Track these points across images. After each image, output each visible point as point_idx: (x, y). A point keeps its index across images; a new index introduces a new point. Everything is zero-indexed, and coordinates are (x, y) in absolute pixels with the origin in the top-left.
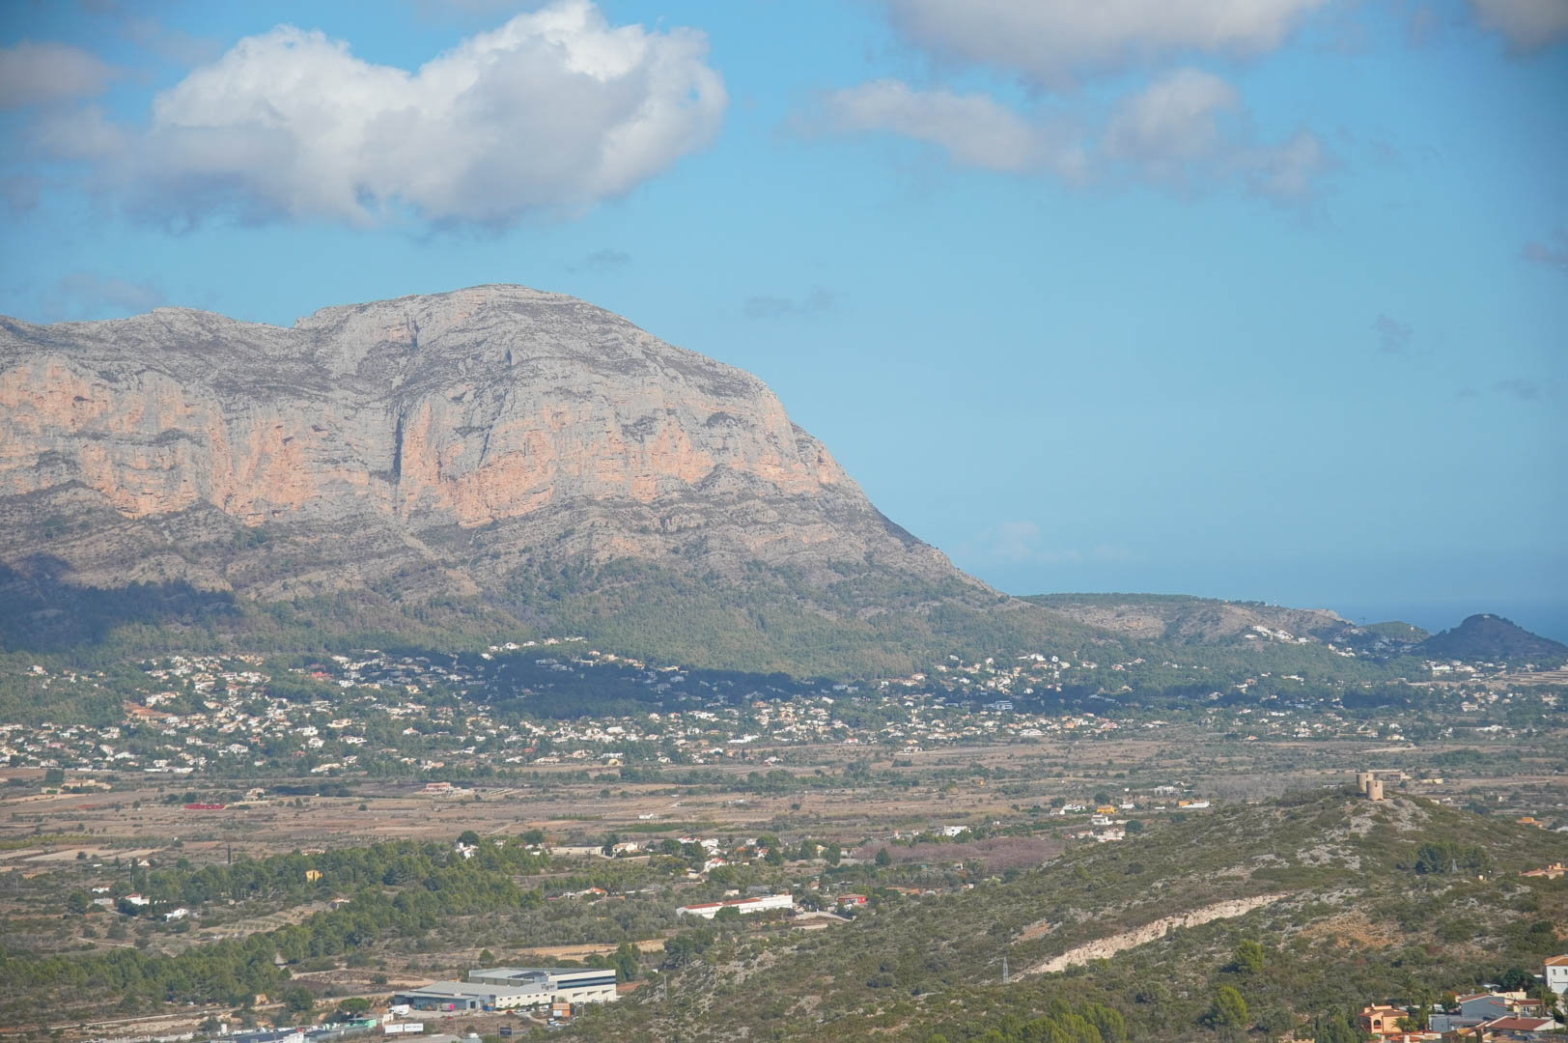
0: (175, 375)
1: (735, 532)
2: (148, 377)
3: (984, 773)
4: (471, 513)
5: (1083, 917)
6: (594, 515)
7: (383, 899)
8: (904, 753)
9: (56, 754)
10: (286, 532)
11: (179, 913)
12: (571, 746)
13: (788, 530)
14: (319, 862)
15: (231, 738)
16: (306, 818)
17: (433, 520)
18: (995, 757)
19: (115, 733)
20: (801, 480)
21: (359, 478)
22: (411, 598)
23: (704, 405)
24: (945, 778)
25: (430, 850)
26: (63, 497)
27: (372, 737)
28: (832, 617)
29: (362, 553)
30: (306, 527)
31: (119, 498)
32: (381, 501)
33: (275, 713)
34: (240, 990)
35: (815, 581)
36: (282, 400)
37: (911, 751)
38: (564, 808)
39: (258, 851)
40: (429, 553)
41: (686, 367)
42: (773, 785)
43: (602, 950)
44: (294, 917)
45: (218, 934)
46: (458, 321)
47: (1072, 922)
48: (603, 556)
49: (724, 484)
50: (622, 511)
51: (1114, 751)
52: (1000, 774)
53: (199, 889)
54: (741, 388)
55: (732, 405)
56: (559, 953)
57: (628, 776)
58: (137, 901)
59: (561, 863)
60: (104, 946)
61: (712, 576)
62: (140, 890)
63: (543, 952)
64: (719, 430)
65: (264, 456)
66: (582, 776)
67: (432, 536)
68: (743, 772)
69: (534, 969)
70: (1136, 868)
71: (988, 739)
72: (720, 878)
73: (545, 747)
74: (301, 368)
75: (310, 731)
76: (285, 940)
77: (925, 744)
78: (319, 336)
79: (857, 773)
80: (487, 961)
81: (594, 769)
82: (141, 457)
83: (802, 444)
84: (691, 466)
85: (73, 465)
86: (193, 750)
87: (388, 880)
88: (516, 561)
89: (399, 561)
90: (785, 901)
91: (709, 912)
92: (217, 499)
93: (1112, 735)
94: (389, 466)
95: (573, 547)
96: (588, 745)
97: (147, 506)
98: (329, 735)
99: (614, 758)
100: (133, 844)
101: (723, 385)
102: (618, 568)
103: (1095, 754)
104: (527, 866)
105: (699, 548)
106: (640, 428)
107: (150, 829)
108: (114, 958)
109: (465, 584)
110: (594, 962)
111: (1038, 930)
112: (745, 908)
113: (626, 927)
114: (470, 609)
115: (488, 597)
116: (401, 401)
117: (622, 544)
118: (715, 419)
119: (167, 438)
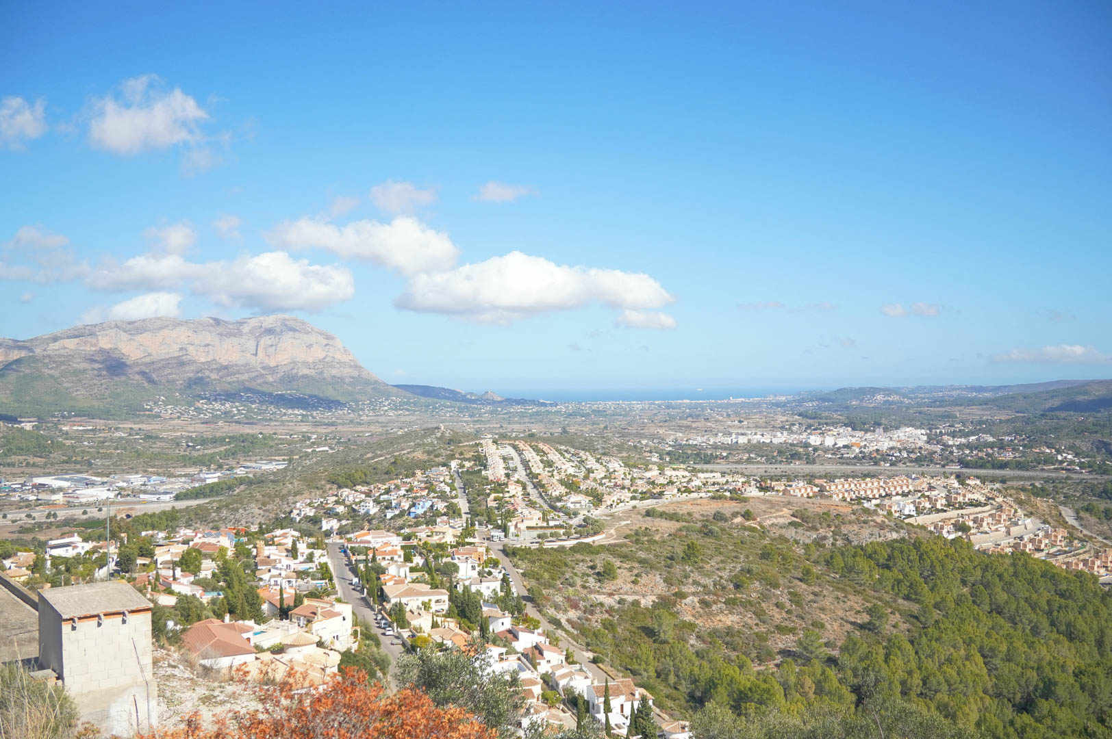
0: (209, 331)
1: (330, 369)
2: (203, 332)
3: (378, 422)
4: (272, 364)
5: (379, 453)
6: (299, 365)
7: (240, 446)
8: (362, 418)
9: (180, 412)
10: (232, 366)
11: (199, 447)
12: (291, 414)
13: (342, 369)
14: (230, 437)
15: (217, 410)
16: (230, 428)
17: (264, 365)
18: (381, 419)
19: (193, 408)
20: (345, 359)
21: (249, 355)
22: (259, 381)
23: (325, 342)
24: (369, 423)
25: (253, 436)
26: (184, 357)
27: (248, 411)
28: (350, 388)
29: (248, 371)
30: (236, 365)
31: (196, 358)
32: (253, 360)
33: (227, 405)
34: (209, 463)
35: (347, 380)
36: (233, 338)
37: (364, 418)
38: (286, 428)
39: (218, 435)
40: (263, 372)
41: (321, 334)
42: (332, 424)
43: (286, 458)
44: (222, 449)
45: (206, 451)
46: (271, 322)
47: (376, 454)
48: (301, 374)
49: (328, 359)
50: (306, 364)
51: (407, 419)
52: (382, 423)
53: (203, 442)
54: (332, 338)
55: (330, 342)
56: (277, 458)
57: (302, 421)
58: (190, 444)
59: (280, 439)
60: (183, 453)
61: (324, 379)
62: (192, 442)
63: (273, 458)
64: (328, 347)
65: (228, 350)
66: (292, 421)
67: (263, 368)
68: (326, 421)
69: (271, 461)
70: (392, 443)
71: (381, 415)
72: (313, 443)
73: (285, 414)
74: (236, 331)
75: (234, 409)
76: (219, 454)
77: (367, 416)
78: (242, 323)
79: (352, 422)
80: (261, 459)
81: (295, 420)
82: (201, 349)
83: (345, 351)
84: (321, 355)
85: (186, 350)
86: (209, 413)
87: (243, 442)
88: (282, 374)
89: (256, 374)
90: (326, 448)
91: (310, 450)
92: (217, 359)
93: (408, 415)
94: (255, 352)
95: (294, 372)
96: (294, 414)
97: (202, 360)
98: (239, 410)
99: (300, 417)
100: (192, 432)
101: (329, 338)
102: (304, 376)
103: (403, 419)
104: (273, 439)
105: (322, 372)
106: (310, 346)
107: (197, 429)
108: (183, 456)
109: (270, 379)
110: (284, 460)
111: (369, 455)
112: (318, 450)
113: (292, 453)
114: (271, 384)
115: (275, 382)
116: (258, 339)
117: (305, 371)
118: (326, 345)
119: (207, 345)
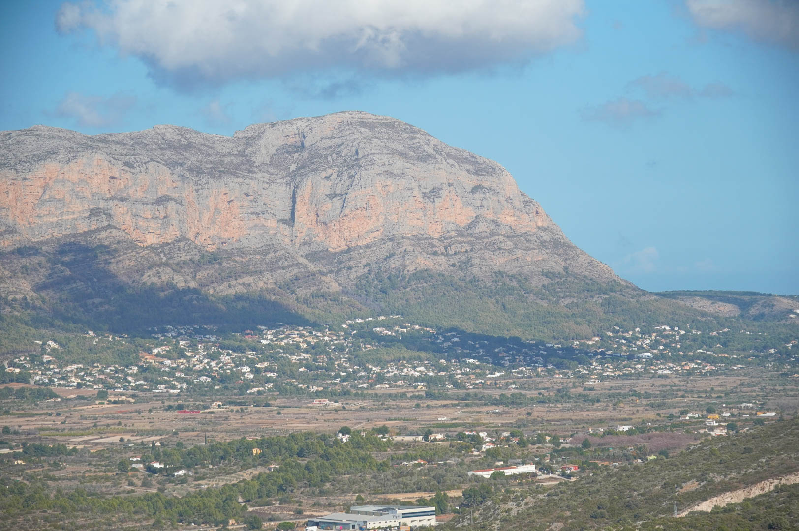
0: (166, 164)
1: (488, 254)
2: (151, 165)
3: (638, 395)
4: (336, 244)
5: (718, 479)
6: (407, 245)
7: (298, 465)
8: (590, 383)
9: (102, 382)
10: (230, 255)
11: (181, 472)
12: (396, 378)
13: (519, 253)
14: (260, 444)
15: (201, 373)
16: (247, 419)
17: (314, 247)
18: (644, 385)
19: (135, 369)
20: (527, 224)
21: (271, 223)
22: (301, 292)
23: (470, 181)
24: (615, 398)
25: (323, 437)
26: (103, 234)
27: (282, 373)
28: (545, 304)
29: (273, 267)
30: (241, 252)
31: (135, 235)
32: (283, 236)
33: (225, 359)
34: (220, 517)
35: (536, 282)
36: (227, 178)
37: (593, 382)
38: (394, 414)
39: (222, 438)
40: (311, 267)
41: (460, 159)
42: (515, 401)
43: (426, 496)
44: (247, 475)
45: (204, 485)
46: (328, 133)
47: (711, 482)
48: (411, 268)
49: (482, 227)
50: (422, 242)
51: (714, 383)
52: (647, 396)
53: (191, 459)
54: (491, 171)
55: (486, 181)
56: (401, 497)
57: (430, 396)
58: (157, 465)
59: (398, 446)
60: (140, 491)
61: (475, 280)
62: (157, 459)
63: (392, 496)
64: (478, 195)
65: (217, 211)
66: (403, 396)
67: (313, 257)
68: (496, 394)
69: (388, 506)
71: (639, 375)
72: (492, 455)
73: (381, 379)
74: (238, 160)
75: (246, 369)
76: (244, 488)
77: (602, 378)
78: (249, 141)
79: (563, 395)
80: (360, 502)
81: (410, 393)
82: (147, 211)
83: (527, 203)
84: (462, 216)
85: (109, 216)
86: (179, 379)
87: (300, 454)
88: (362, 271)
89: (295, 271)
90: (530, 468)
91: (487, 474)
92: (191, 235)
93: (712, 373)
94: (288, 216)
95: (394, 263)
96: (405, 378)
97: (151, 240)
98: (256, 371)
99: (421, 385)
100: (149, 433)
101: (480, 169)
102: (422, 275)
103: (703, 384)
104: (380, 447)
105: (467, 264)
106: (433, 194)
107: (158, 425)
108: (148, 498)
109: (333, 285)
110: (422, 503)
112: (508, 472)
113: (439, 483)
114: (335, 299)
115: (345, 292)
116: (295, 179)
117: (423, 262)
118: (476, 189)
119: (162, 200)
